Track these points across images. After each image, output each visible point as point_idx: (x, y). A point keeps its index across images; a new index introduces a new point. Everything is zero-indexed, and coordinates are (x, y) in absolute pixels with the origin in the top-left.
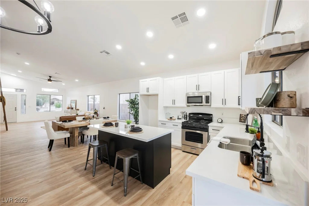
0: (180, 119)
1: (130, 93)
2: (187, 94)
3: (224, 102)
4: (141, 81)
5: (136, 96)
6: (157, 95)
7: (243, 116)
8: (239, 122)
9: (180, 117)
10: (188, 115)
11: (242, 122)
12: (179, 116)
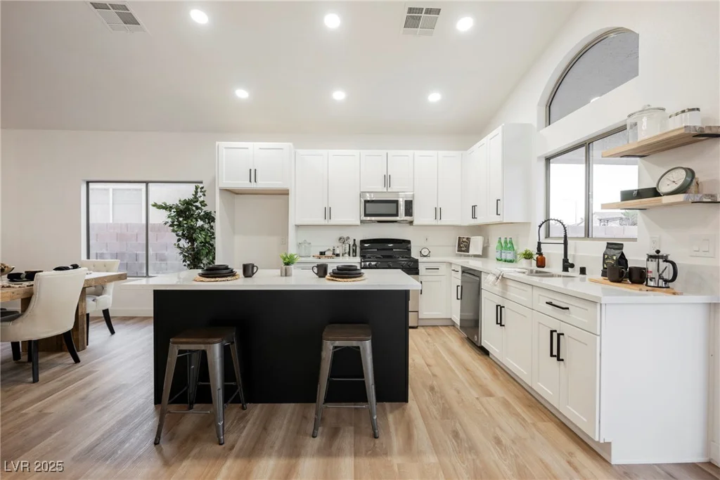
0: (338, 255)
1: (147, 183)
2: (362, 194)
3: (438, 213)
4: (222, 145)
5: (196, 192)
6: (285, 193)
7: (464, 240)
8: (458, 251)
9: (337, 252)
10: (358, 243)
11: (464, 251)
12: (336, 248)
